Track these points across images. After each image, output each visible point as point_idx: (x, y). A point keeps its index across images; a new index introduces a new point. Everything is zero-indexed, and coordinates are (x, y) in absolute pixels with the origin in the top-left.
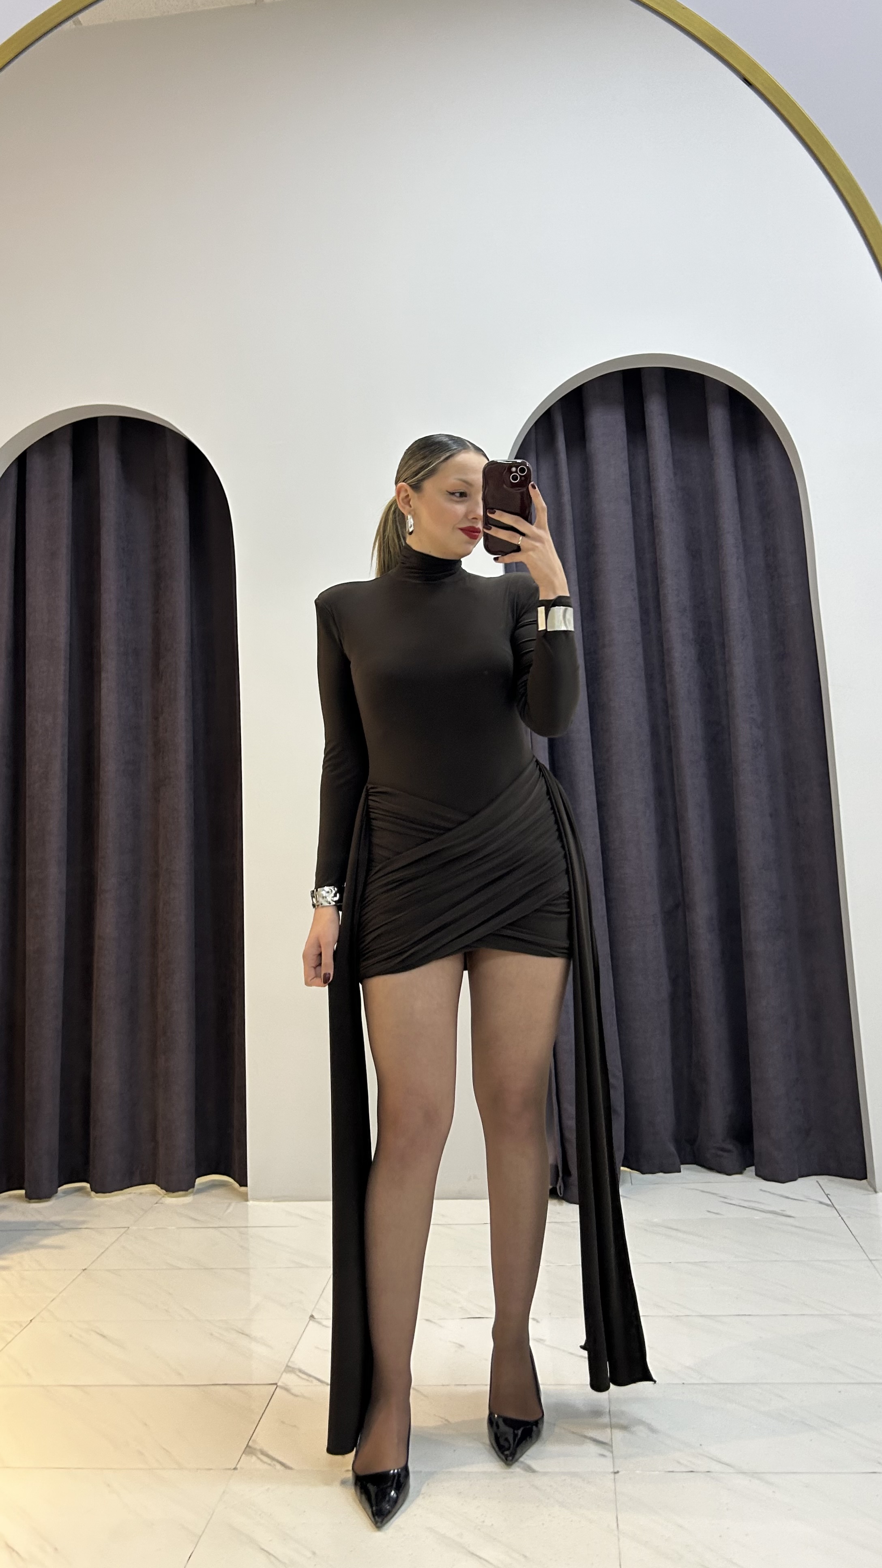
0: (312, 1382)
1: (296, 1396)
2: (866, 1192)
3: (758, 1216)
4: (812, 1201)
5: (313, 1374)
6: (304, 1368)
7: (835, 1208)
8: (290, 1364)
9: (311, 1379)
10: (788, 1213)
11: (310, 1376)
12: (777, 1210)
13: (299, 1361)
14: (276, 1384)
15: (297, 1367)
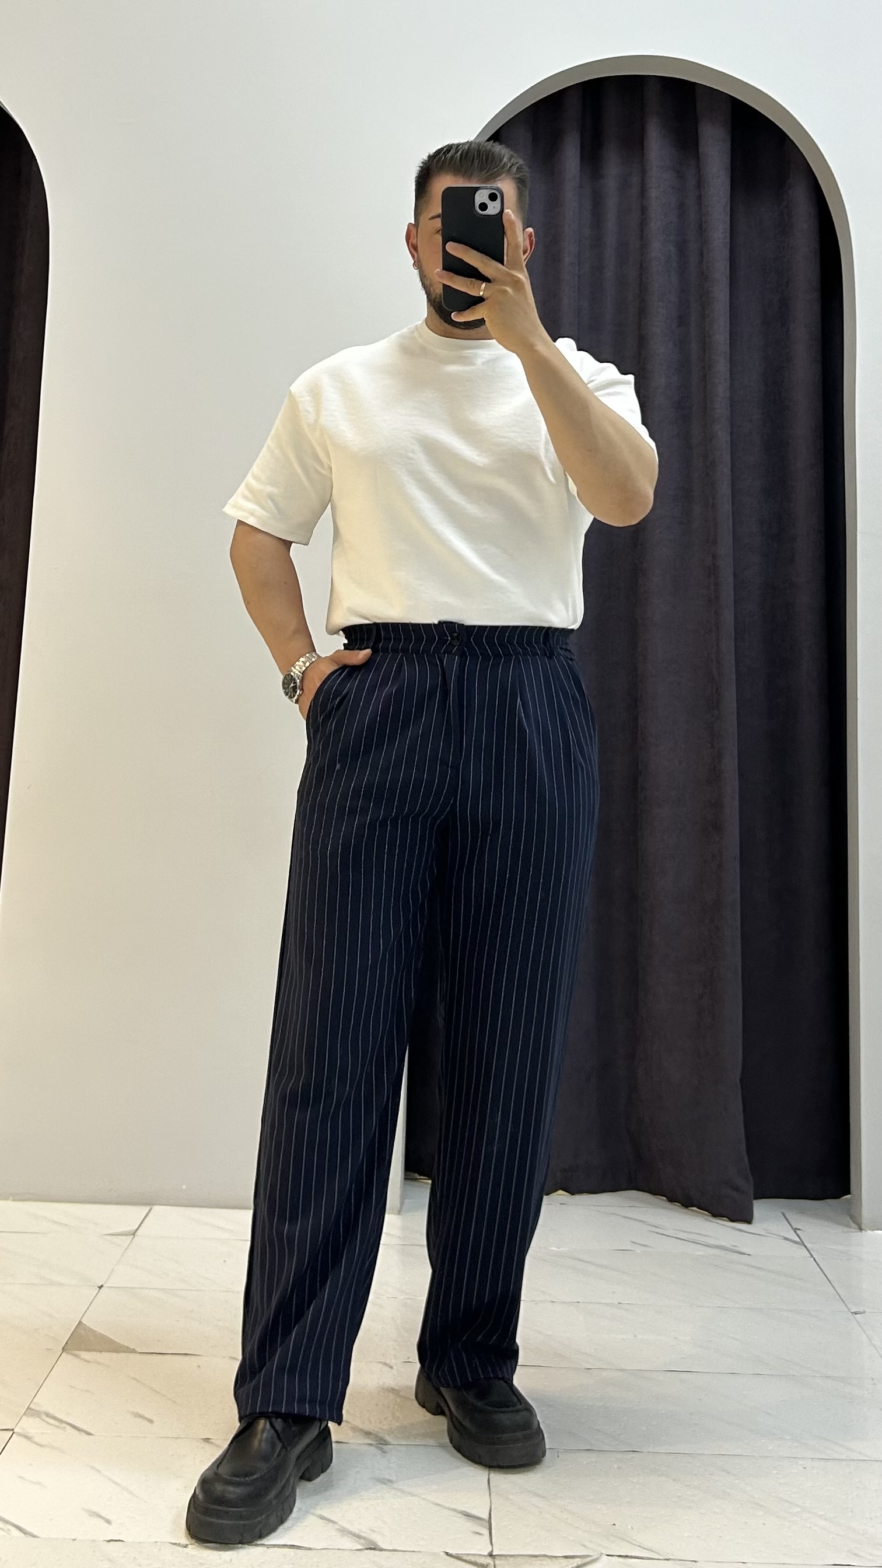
0: (64, 1429)
1: (41, 1446)
2: (846, 1229)
3: (701, 1251)
4: (774, 1236)
5: (64, 1419)
6: (51, 1411)
7: (806, 1247)
8: (32, 1406)
9: (64, 1425)
10: (744, 1250)
11: (61, 1421)
12: (728, 1246)
13: (43, 1402)
14: (13, 1430)
15: (43, 1409)
